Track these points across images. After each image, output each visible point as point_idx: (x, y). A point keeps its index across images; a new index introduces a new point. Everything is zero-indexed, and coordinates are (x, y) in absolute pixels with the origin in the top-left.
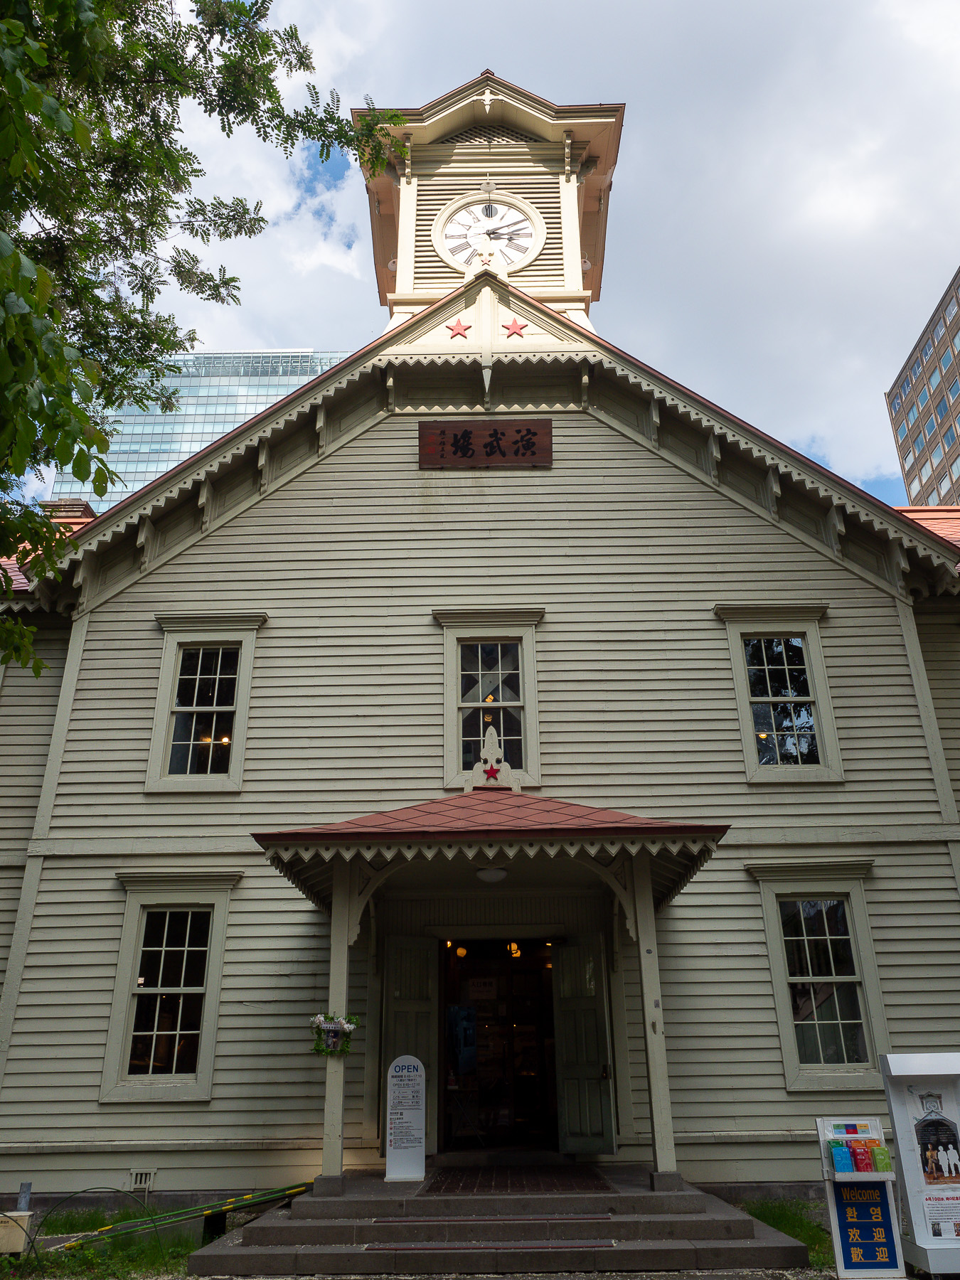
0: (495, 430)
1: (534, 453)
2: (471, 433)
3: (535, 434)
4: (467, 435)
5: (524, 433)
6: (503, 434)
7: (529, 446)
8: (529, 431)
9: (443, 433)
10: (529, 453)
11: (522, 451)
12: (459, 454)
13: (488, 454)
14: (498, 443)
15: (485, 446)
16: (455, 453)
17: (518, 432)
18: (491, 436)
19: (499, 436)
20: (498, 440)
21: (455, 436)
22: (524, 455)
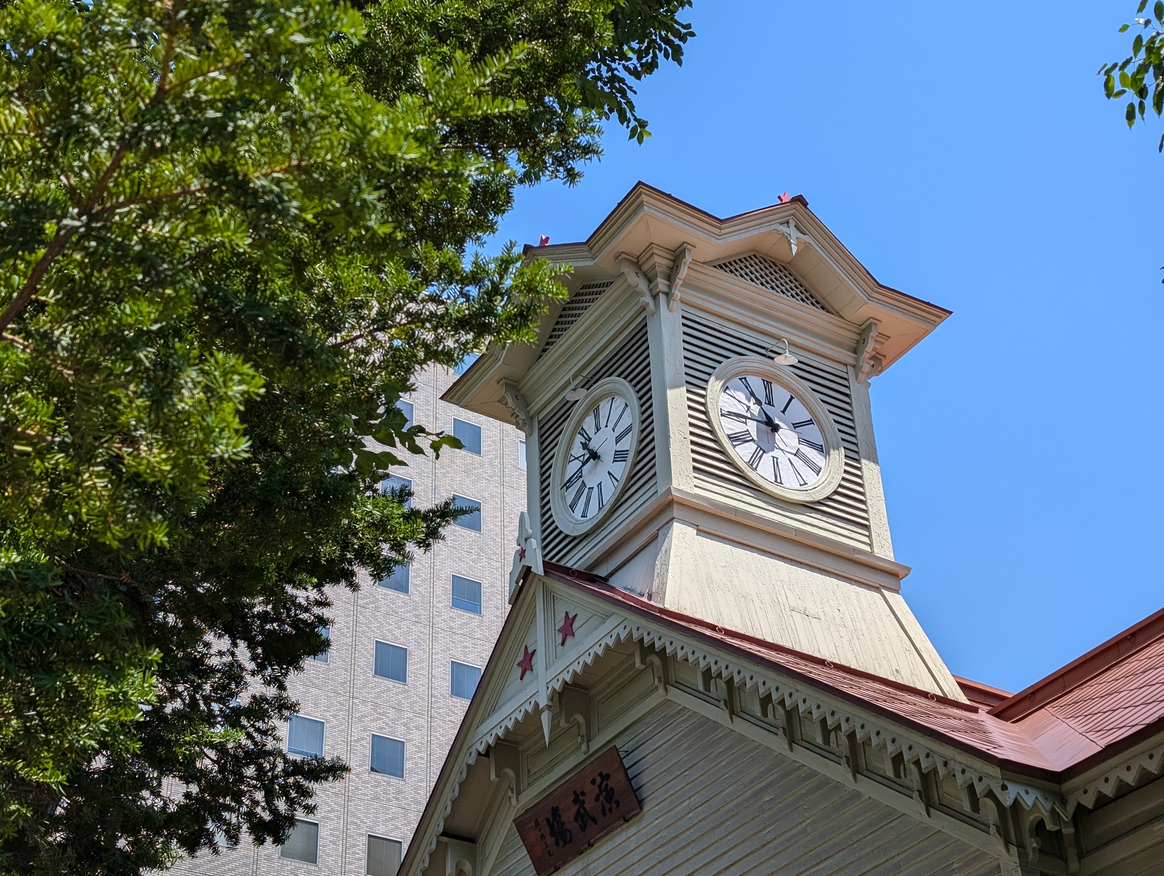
0: (575, 793)
1: (618, 805)
2: (557, 808)
3: (608, 777)
4: (555, 813)
5: (597, 781)
6: (583, 794)
7: (610, 795)
8: (600, 776)
9: (538, 822)
10: (614, 806)
11: (607, 806)
12: (561, 843)
13: (583, 828)
14: (584, 809)
15: (576, 819)
16: (557, 844)
17: (593, 782)
18: (575, 802)
19: (581, 798)
20: (582, 804)
21: (547, 820)
22: (610, 811)
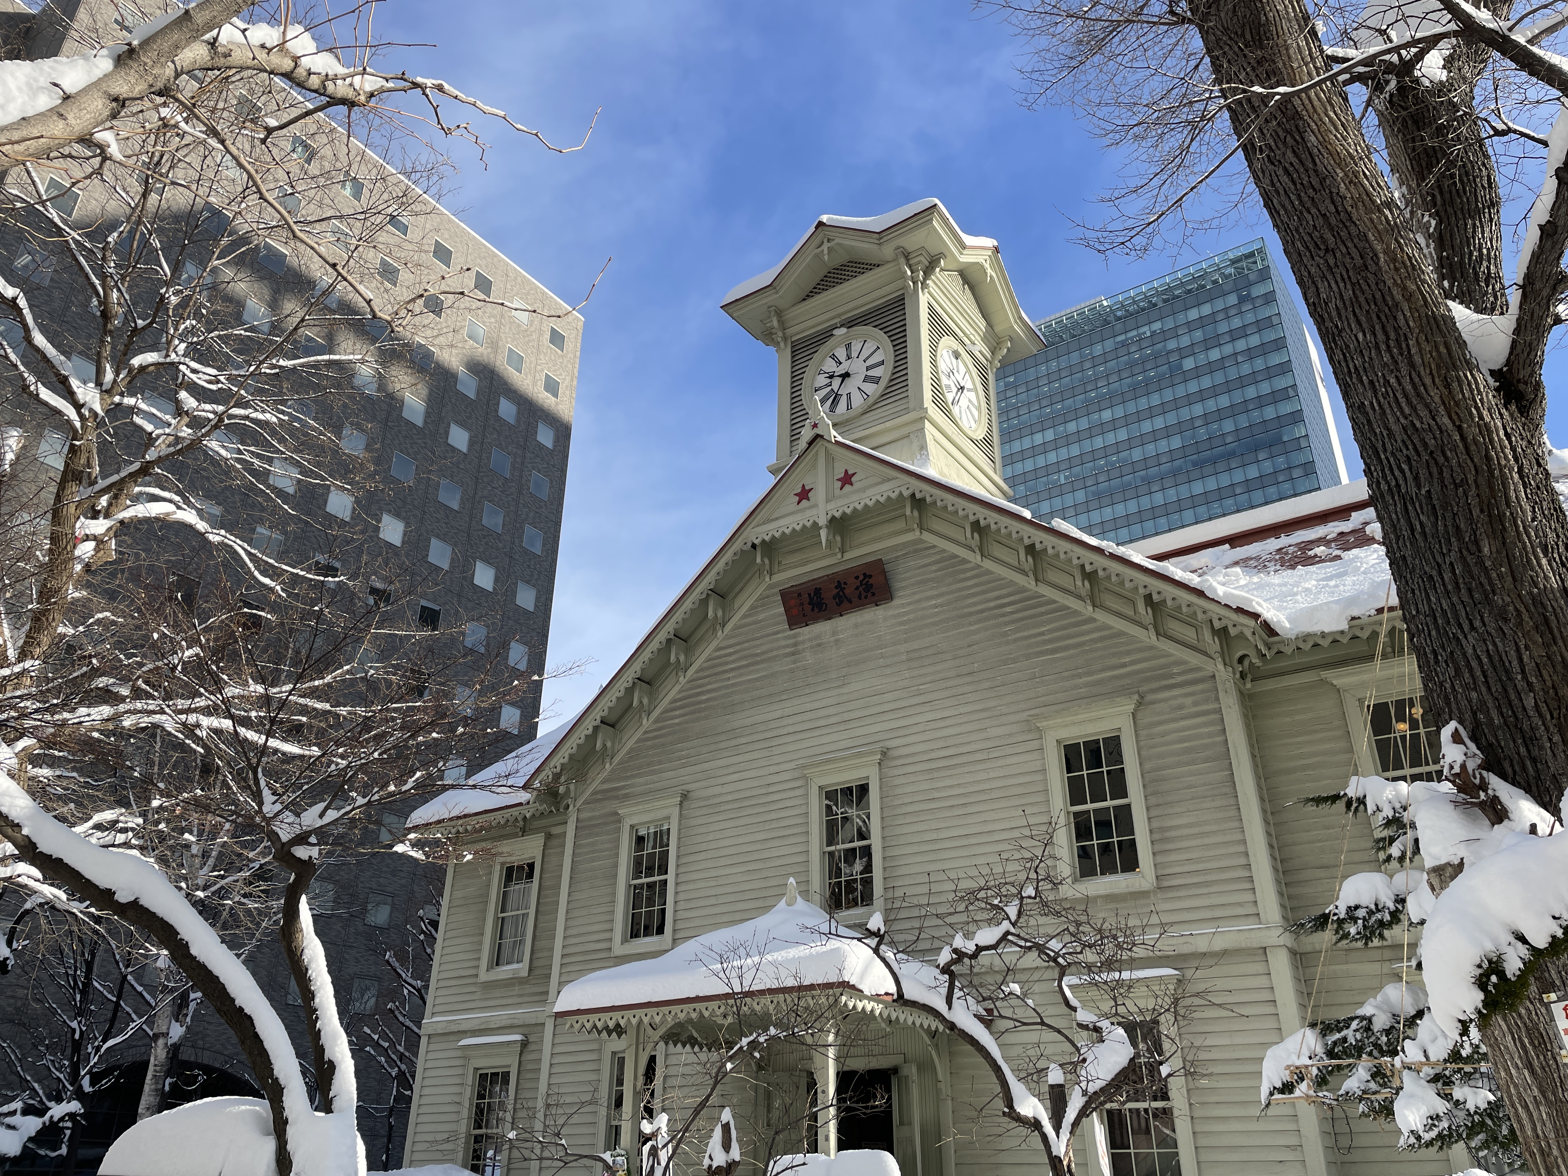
0: (839, 582)
1: (873, 594)
2: (820, 588)
3: (870, 576)
4: (818, 591)
5: (861, 577)
6: (845, 583)
7: (868, 588)
8: (864, 574)
9: (799, 595)
10: (869, 594)
11: (864, 594)
12: (816, 610)
13: (838, 605)
14: (844, 593)
15: (834, 598)
16: (813, 610)
17: (857, 578)
18: (836, 587)
19: (842, 585)
20: (843, 589)
21: (809, 595)
22: (866, 597)
